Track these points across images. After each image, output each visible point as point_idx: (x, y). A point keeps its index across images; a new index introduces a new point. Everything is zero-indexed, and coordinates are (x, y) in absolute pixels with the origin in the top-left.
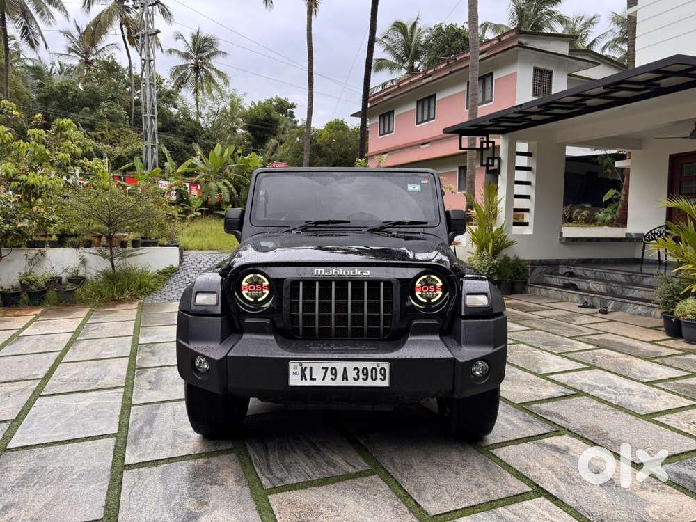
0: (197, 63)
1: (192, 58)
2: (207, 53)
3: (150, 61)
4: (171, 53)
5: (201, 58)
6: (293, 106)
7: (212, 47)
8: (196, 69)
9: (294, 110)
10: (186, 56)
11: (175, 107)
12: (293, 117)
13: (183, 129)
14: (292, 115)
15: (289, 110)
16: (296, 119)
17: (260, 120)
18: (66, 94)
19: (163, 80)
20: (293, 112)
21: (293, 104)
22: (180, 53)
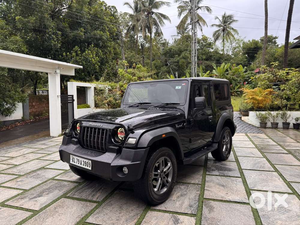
0: (224, 28)
1: (222, 26)
2: (228, 23)
3: (195, 33)
4: (213, 26)
5: (226, 25)
6: (276, 38)
7: (231, 19)
8: (224, 30)
9: (276, 40)
10: (219, 26)
11: (213, 49)
12: (276, 43)
13: (214, 58)
14: (275, 43)
15: (273, 40)
16: (278, 44)
17: (252, 48)
18: (171, 51)
19: (208, 38)
20: (276, 41)
21: (276, 37)
22: (217, 25)
